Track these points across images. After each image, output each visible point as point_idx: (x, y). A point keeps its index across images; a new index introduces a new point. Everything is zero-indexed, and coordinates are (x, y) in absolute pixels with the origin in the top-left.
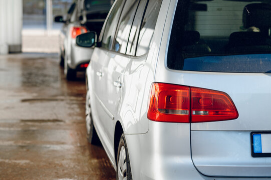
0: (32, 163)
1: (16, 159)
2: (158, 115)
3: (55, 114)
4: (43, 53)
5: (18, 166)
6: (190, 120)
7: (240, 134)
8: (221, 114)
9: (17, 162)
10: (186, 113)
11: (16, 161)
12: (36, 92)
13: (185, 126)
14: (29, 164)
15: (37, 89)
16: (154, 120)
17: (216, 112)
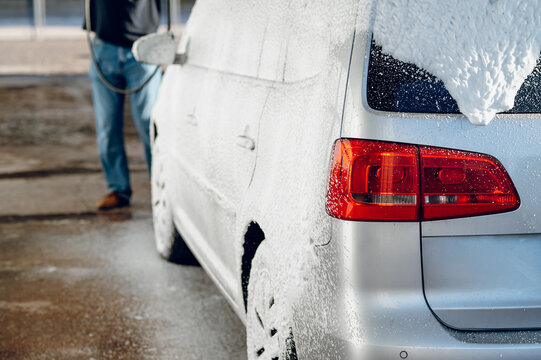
0: (57, 307)
1: (20, 300)
2: (350, 207)
3: (83, 202)
4: (34, 76)
5: (27, 315)
6: (420, 215)
7: (522, 240)
8: (484, 201)
9: (24, 305)
10: (412, 201)
11: (21, 305)
12: (35, 157)
13: (410, 229)
14: (48, 308)
15: (36, 150)
16: (343, 218)
17: (473, 196)
